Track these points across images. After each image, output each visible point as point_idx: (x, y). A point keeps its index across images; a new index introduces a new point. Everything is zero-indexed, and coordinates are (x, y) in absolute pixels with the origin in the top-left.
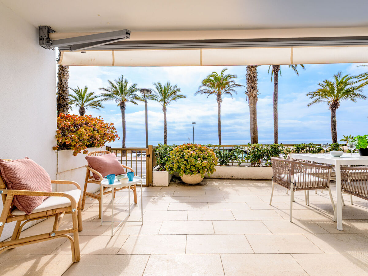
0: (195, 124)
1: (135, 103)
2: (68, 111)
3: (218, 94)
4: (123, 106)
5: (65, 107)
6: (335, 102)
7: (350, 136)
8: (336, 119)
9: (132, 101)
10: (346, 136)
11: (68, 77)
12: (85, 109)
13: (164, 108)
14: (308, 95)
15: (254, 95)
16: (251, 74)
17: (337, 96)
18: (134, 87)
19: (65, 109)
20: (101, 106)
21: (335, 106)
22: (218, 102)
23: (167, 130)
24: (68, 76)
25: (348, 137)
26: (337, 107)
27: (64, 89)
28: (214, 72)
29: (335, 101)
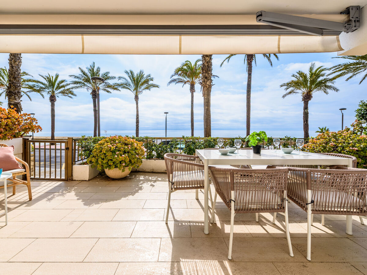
0: (167, 114)
1: (108, 91)
2: (21, 99)
3: (191, 84)
4: (94, 94)
5: (16, 95)
6: (307, 94)
7: (326, 127)
8: (309, 111)
9: (104, 90)
10: (321, 128)
11: (20, 64)
12: (56, 97)
13: (137, 98)
14: (282, 86)
15: (207, 86)
16: (205, 63)
17: (310, 87)
18: (106, 75)
19: (17, 97)
20: (72, 94)
21: (307, 98)
22: (191, 92)
23: (139, 120)
24: (20, 62)
25: (323, 128)
26: (310, 99)
27: (16, 76)
28: (188, 61)
29: (308, 92)
